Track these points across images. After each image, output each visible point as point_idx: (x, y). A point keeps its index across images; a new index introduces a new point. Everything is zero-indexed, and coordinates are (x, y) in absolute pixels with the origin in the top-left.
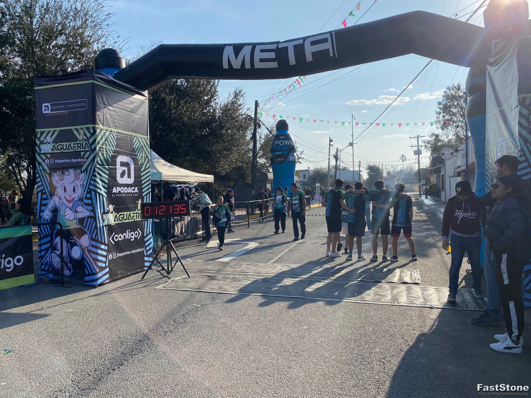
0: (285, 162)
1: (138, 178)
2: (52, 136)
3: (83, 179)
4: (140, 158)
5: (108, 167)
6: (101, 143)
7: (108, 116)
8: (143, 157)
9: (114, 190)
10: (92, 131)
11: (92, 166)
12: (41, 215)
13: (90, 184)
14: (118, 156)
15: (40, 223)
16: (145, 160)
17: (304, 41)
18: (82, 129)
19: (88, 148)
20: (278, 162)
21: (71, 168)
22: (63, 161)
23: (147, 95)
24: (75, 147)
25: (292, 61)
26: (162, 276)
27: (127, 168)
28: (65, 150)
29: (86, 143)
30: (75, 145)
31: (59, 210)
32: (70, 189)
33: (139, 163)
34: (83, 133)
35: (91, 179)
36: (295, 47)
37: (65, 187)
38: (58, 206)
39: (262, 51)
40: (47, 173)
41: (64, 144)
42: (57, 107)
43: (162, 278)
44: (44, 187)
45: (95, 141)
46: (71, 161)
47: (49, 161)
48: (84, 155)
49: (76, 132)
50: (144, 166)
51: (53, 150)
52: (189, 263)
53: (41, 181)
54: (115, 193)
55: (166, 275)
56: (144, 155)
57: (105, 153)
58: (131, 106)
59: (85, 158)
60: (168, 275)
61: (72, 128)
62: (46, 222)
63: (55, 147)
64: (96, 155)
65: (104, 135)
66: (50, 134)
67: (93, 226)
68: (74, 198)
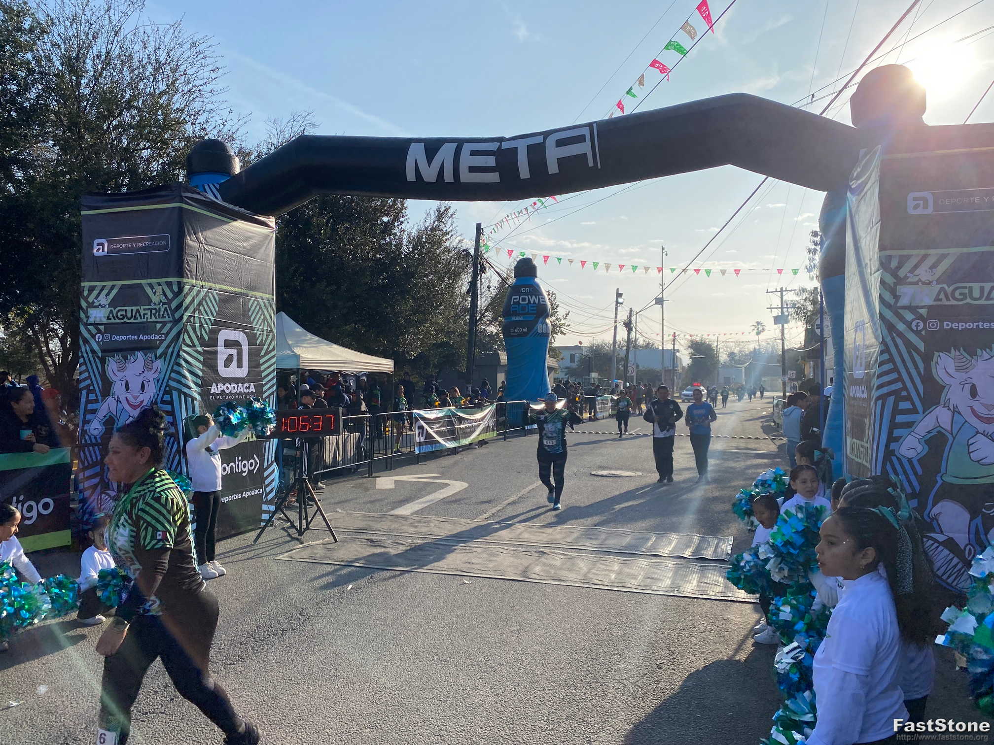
0: (528, 336)
1: (254, 367)
2: (108, 294)
3: (159, 369)
4: (259, 332)
5: (203, 350)
6: (191, 309)
7: (205, 263)
8: (265, 331)
9: (214, 389)
10: (175, 288)
11: (174, 348)
12: (85, 428)
13: (170, 378)
14: (220, 330)
15: (83, 442)
16: (268, 336)
17: (545, 139)
18: (159, 284)
19: (169, 317)
20: (515, 334)
21: (139, 349)
22: (125, 338)
23: (273, 224)
24: (147, 314)
25: (524, 172)
26: (289, 539)
27: (236, 351)
28: (130, 319)
29: (166, 308)
30: (146, 312)
31: (117, 421)
32: (135, 386)
33: (258, 342)
34: (161, 290)
35: (172, 371)
36: (529, 147)
37: (127, 383)
38: (115, 413)
39: (473, 153)
40: (98, 357)
41: (129, 309)
42: (118, 246)
43: (290, 541)
44: (91, 380)
45: (180, 306)
46: (138, 337)
47: (101, 337)
48: (162, 328)
49: (149, 290)
50: (266, 347)
51: (108, 318)
52: (338, 516)
53: (87, 370)
54: (213, 394)
55: (296, 536)
56: (265, 328)
57: (197, 325)
58: (245, 244)
59: (163, 334)
60: (300, 537)
61: (143, 282)
62: (94, 441)
63: (113, 314)
64: (182, 329)
65: (197, 295)
66: (105, 292)
67: (174, 450)
68: (142, 402)
